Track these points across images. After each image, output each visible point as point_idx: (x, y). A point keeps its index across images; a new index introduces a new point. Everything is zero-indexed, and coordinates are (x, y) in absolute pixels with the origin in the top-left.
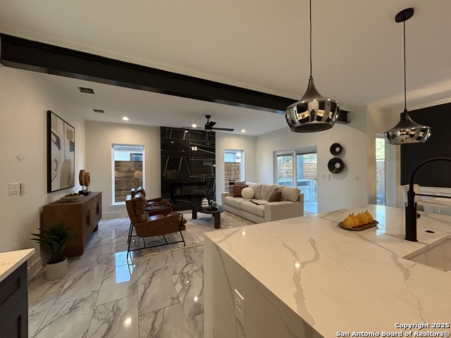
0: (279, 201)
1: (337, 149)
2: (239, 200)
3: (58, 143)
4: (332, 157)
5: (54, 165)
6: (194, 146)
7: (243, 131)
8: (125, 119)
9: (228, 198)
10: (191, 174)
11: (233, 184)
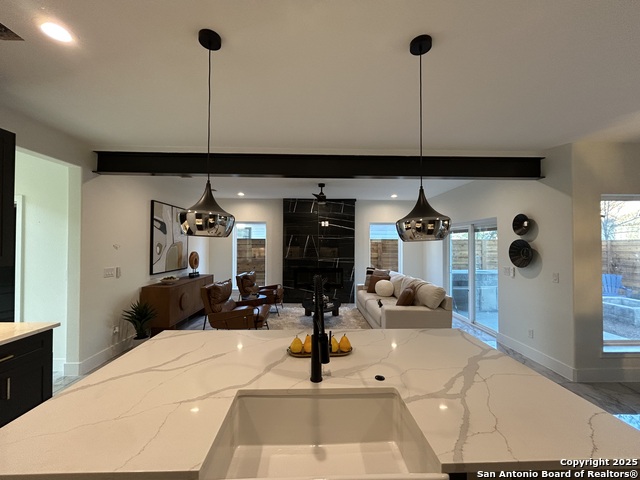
0: (413, 305)
3: (163, 228)
4: (515, 238)
5: (156, 249)
6: (324, 221)
7: (394, 196)
8: (241, 194)
9: (362, 292)
10: (321, 257)
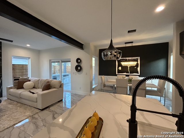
0: (49, 89)
1: (79, 61)
2: (20, 91)
4: (77, 64)
9: (12, 90)
11: (18, 79)
